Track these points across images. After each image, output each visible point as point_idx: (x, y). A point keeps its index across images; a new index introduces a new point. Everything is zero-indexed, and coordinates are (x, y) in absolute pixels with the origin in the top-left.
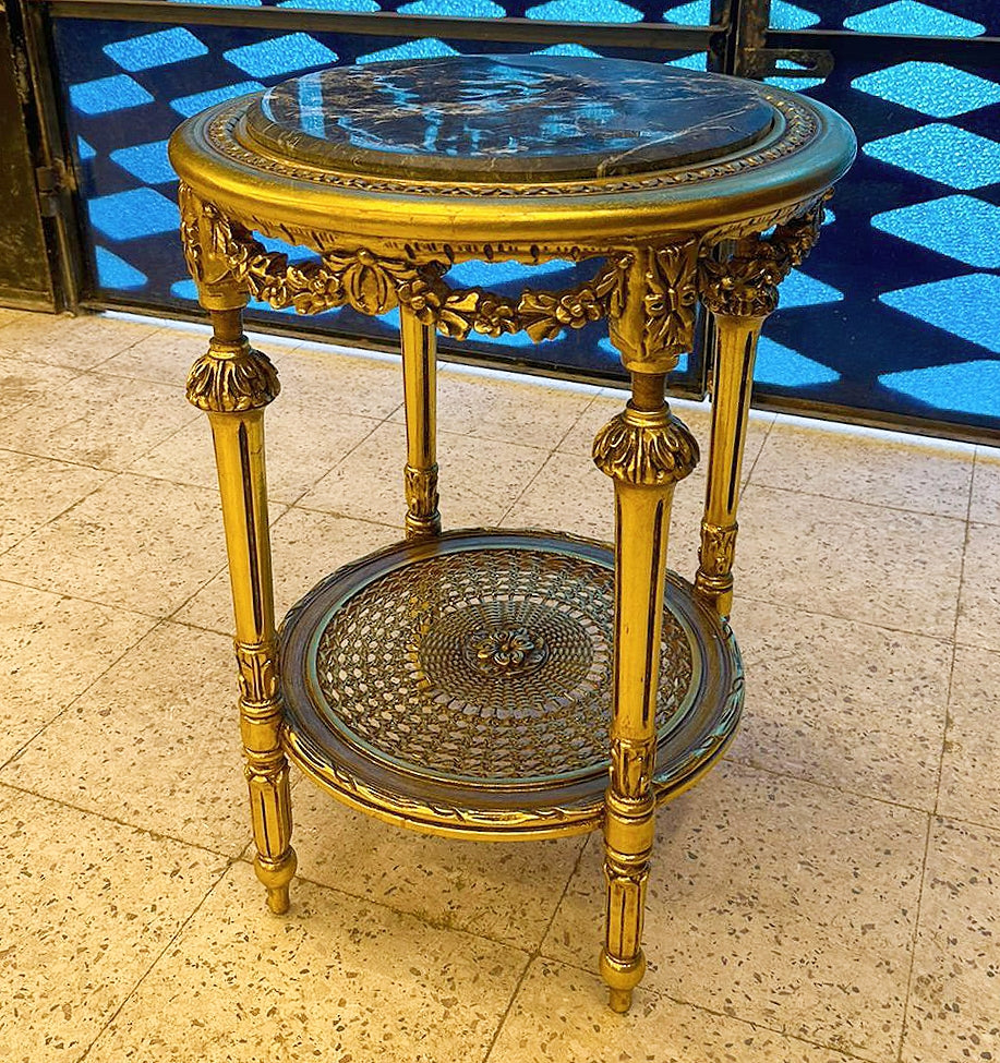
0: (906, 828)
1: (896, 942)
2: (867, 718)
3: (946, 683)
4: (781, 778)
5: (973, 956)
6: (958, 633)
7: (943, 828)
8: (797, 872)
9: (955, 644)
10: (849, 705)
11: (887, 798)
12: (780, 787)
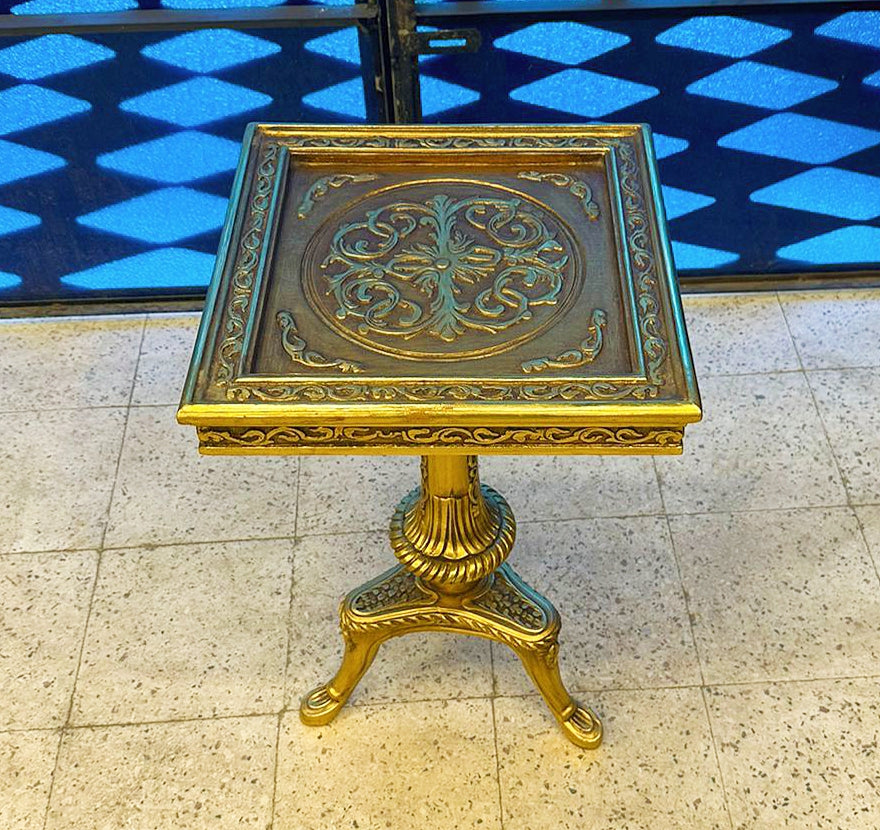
0: (691, 707)
1: (716, 807)
2: (635, 613)
3: (673, 558)
4: (602, 694)
5: (761, 797)
6: (666, 505)
7: (713, 697)
8: (641, 776)
9: (667, 516)
10: (621, 606)
11: (672, 684)
12: (605, 703)
